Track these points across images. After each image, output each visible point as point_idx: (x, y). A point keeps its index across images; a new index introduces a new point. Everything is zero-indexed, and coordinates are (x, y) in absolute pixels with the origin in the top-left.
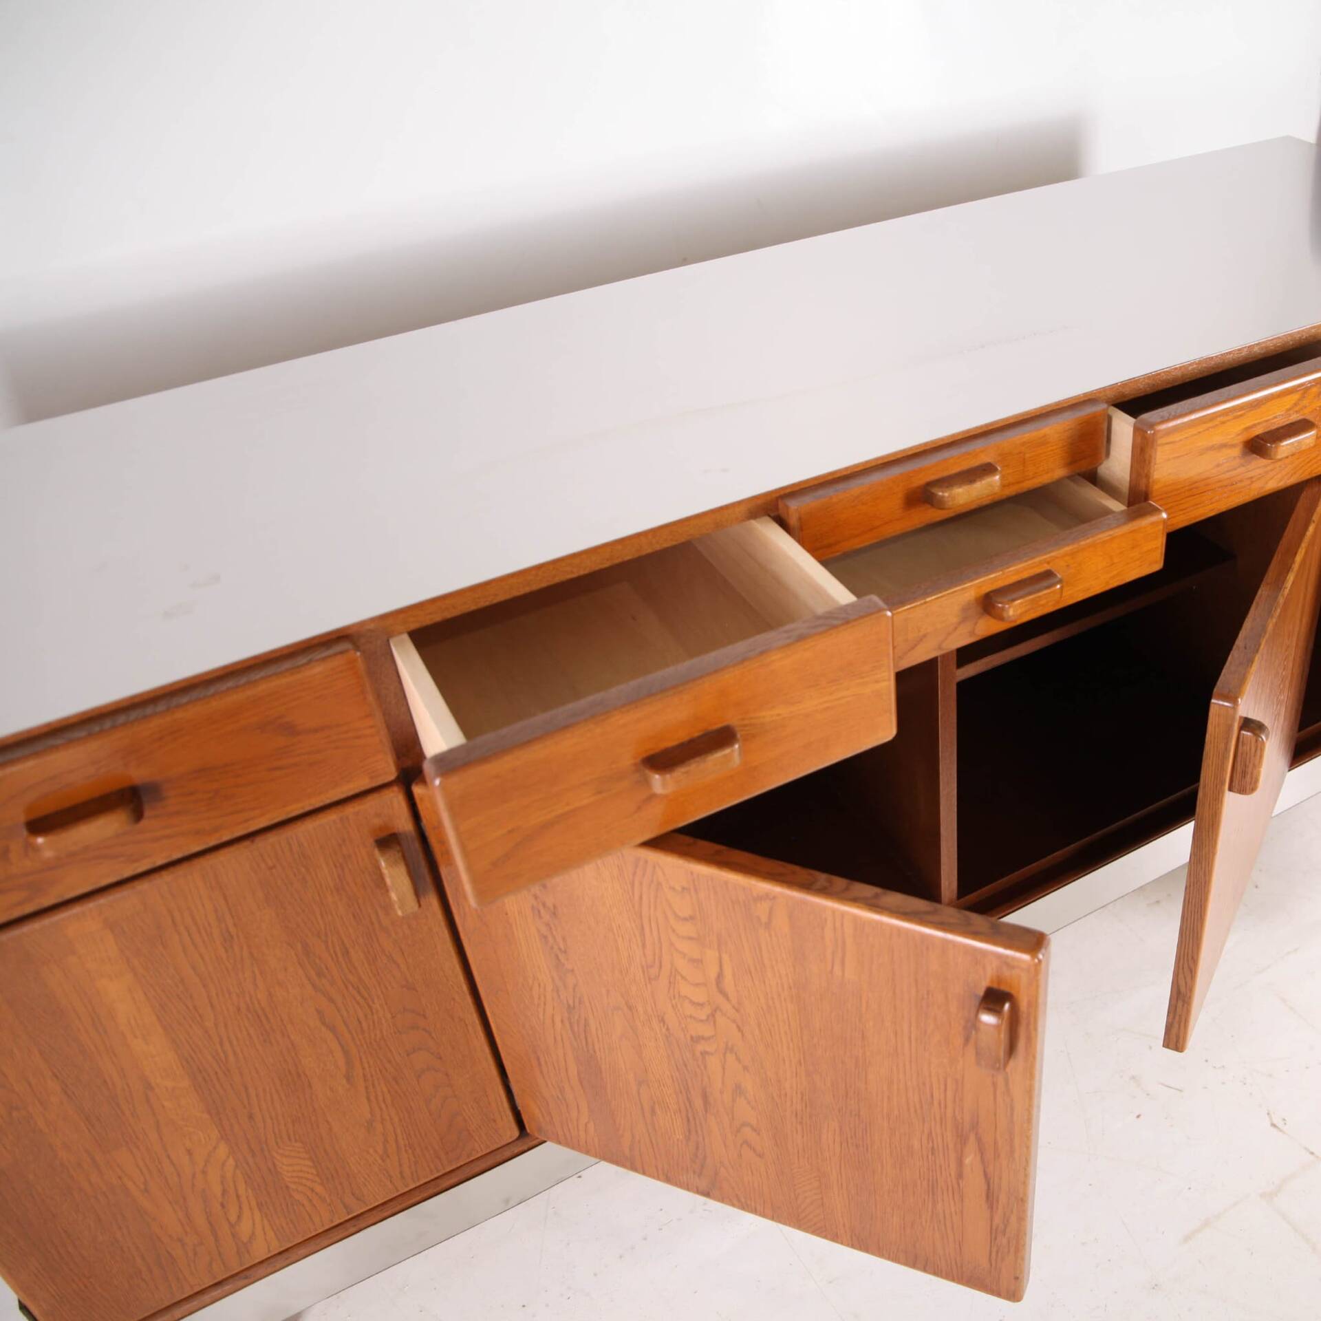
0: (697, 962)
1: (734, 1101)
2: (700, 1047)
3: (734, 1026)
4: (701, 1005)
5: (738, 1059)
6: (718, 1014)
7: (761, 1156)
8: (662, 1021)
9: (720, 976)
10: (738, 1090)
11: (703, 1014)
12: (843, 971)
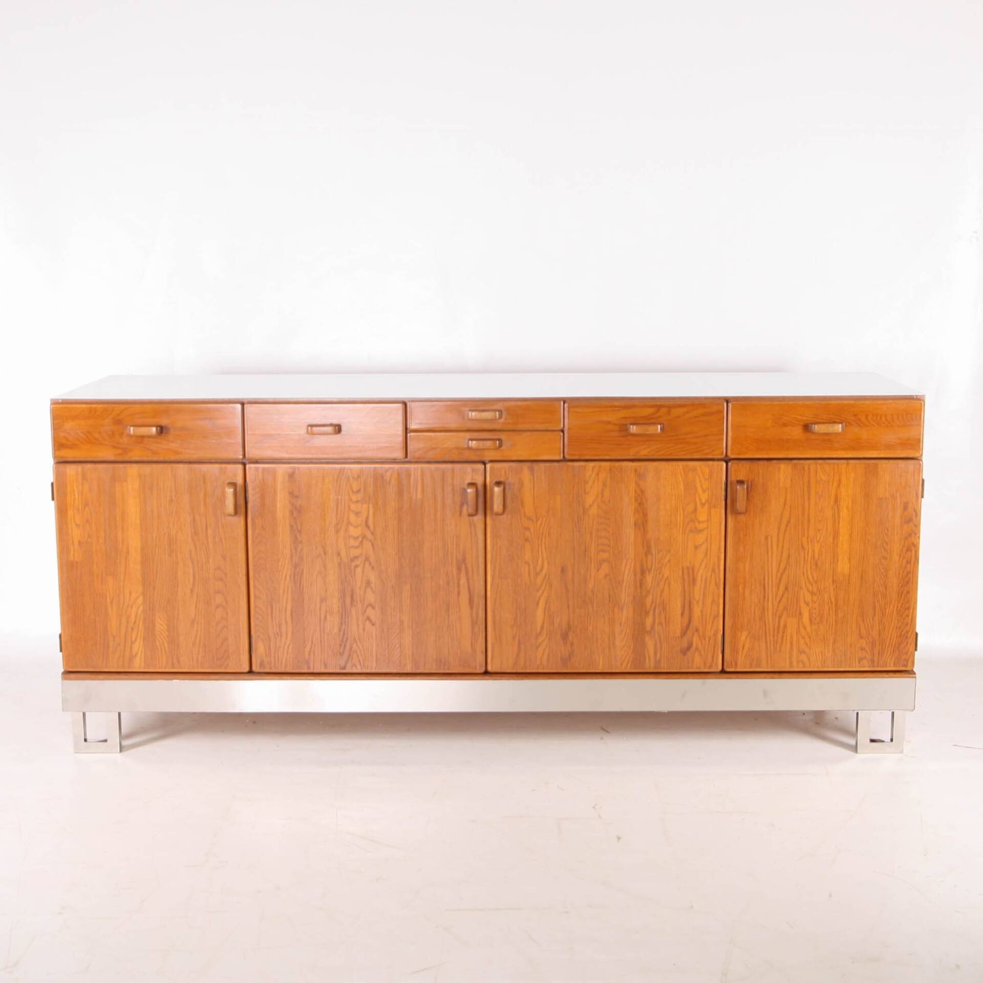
0: (357, 514)
1: (365, 592)
2: (353, 564)
3: (370, 544)
4: (358, 538)
5: (370, 563)
6: (364, 541)
7: (373, 625)
8: (339, 554)
9: (367, 518)
10: (368, 583)
11: (357, 543)
12: (416, 496)
